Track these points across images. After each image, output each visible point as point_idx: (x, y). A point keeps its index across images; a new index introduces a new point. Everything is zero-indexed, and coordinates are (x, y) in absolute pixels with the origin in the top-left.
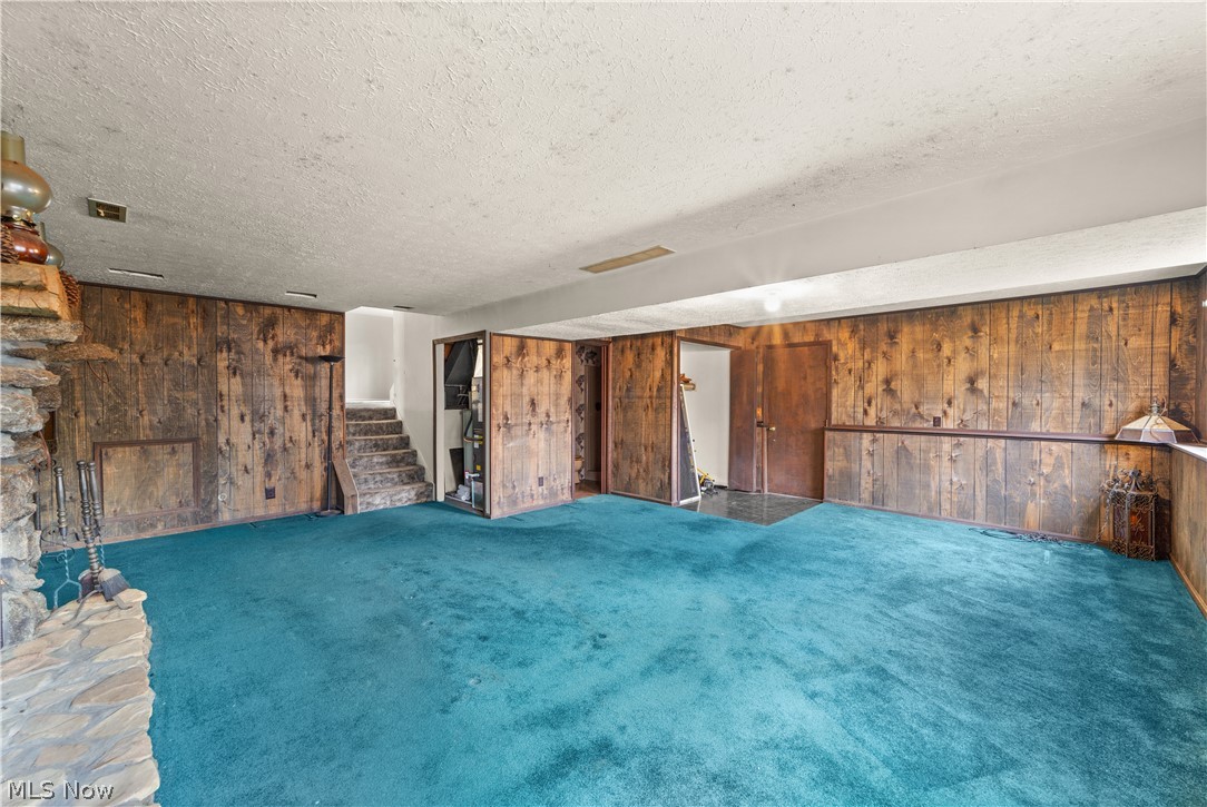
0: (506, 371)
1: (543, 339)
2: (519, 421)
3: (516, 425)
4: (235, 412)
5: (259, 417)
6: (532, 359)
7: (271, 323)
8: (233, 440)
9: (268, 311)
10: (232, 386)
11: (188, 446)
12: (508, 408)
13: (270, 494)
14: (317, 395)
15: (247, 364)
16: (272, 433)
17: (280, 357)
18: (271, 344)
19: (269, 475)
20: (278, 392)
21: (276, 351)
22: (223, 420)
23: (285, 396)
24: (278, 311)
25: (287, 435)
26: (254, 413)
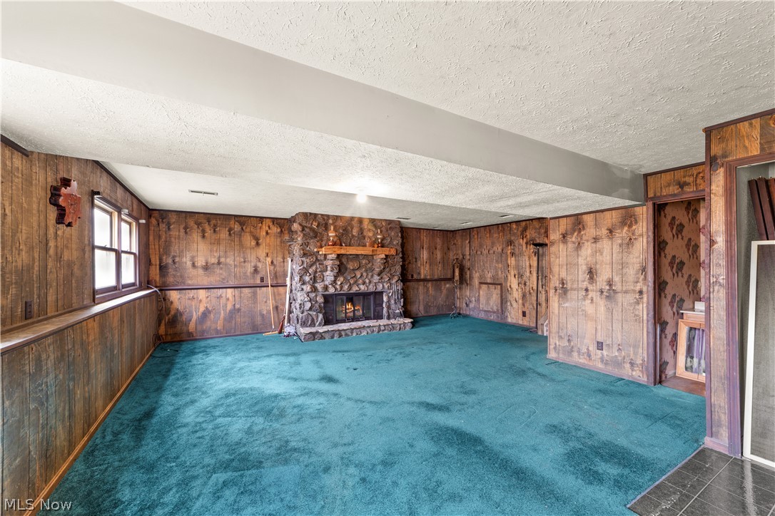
0: (561, 246)
1: (602, 211)
2: (575, 286)
3: (572, 289)
4: (512, 273)
5: (521, 276)
6: (590, 232)
7: (525, 229)
8: (512, 286)
9: (524, 223)
10: (512, 261)
11: (499, 286)
12: (563, 275)
13: (524, 314)
14: (544, 265)
15: (517, 251)
16: (525, 284)
17: (528, 246)
18: (525, 240)
19: (523, 305)
20: (528, 264)
21: (527, 243)
22: (509, 277)
23: (530, 266)
24: (528, 222)
25: (531, 286)
26: (519, 274)
